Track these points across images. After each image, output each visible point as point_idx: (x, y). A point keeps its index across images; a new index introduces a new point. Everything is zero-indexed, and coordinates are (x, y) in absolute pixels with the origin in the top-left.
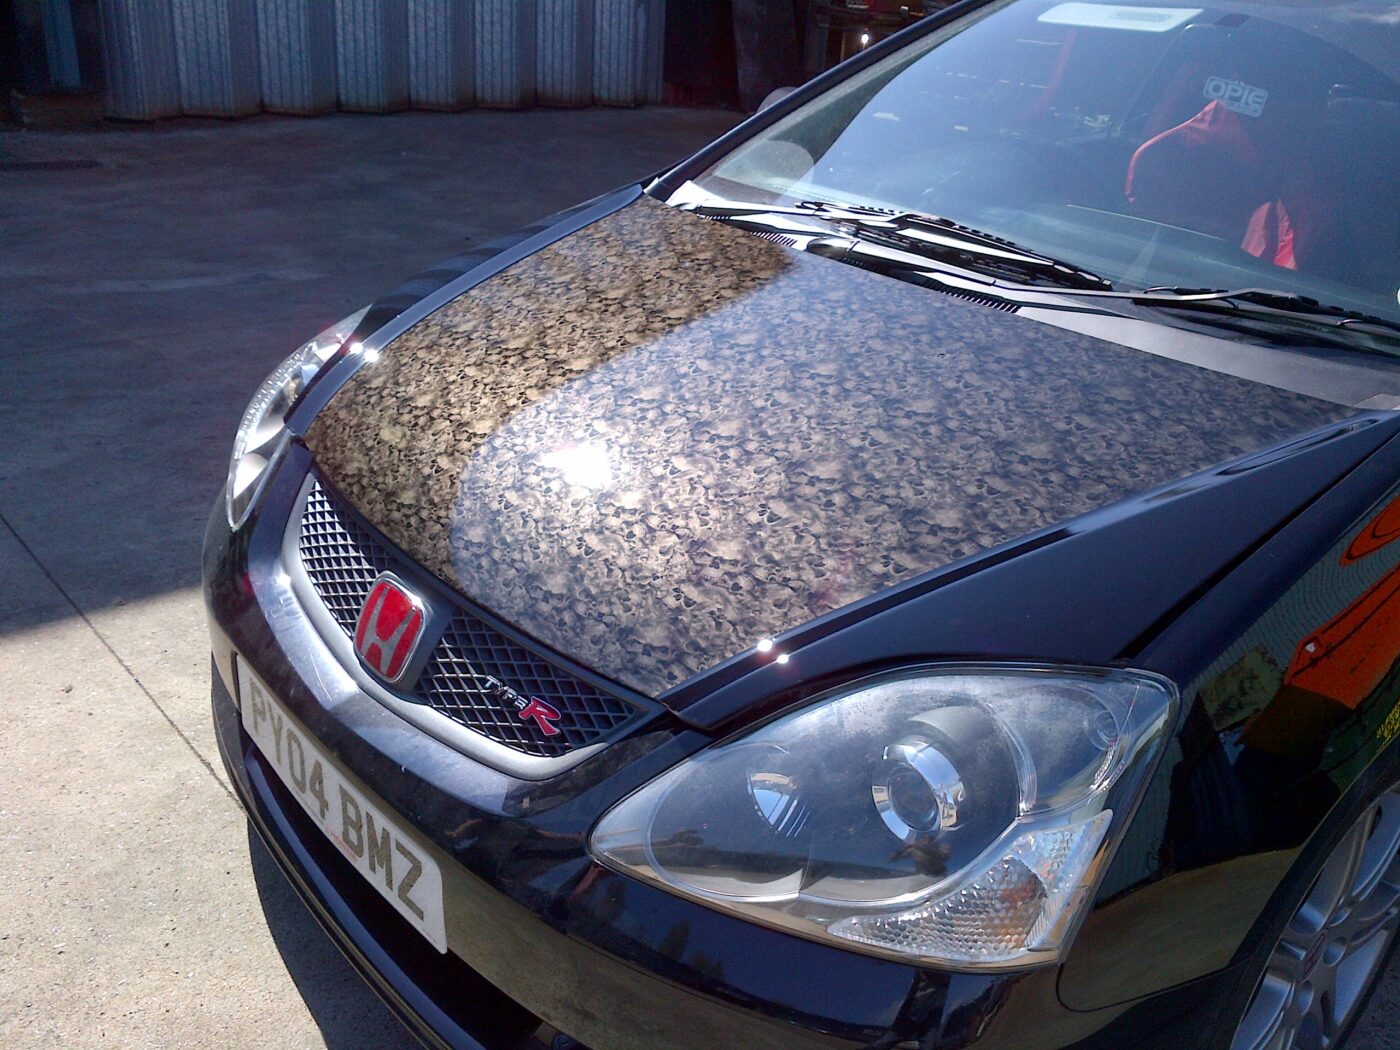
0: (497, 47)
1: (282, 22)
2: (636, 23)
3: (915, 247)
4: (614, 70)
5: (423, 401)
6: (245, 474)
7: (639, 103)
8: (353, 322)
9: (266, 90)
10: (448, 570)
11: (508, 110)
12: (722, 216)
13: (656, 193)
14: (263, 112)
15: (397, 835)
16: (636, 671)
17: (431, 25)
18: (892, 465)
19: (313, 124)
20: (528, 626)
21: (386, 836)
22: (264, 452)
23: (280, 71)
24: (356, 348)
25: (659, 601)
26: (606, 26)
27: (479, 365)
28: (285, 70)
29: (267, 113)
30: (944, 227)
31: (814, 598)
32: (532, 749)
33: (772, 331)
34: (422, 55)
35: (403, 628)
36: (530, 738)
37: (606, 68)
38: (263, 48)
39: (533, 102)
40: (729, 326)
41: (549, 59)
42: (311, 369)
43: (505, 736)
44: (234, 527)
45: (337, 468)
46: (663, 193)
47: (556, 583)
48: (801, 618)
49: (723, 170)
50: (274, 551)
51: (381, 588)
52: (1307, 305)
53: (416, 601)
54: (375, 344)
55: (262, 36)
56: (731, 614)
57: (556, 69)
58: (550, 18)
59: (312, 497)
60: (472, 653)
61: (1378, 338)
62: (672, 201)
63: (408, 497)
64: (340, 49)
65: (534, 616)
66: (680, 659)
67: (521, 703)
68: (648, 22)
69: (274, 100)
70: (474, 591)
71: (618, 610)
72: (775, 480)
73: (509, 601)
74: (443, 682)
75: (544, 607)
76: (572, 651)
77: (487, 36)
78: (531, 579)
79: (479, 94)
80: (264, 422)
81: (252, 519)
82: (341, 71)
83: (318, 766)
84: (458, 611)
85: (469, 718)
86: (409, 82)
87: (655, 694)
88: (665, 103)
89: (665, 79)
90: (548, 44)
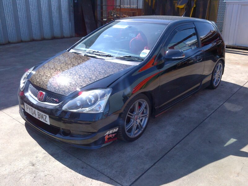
0: (47, 30)
1: (11, 29)
2: (69, 25)
3: (95, 54)
4: (67, 32)
5: (42, 74)
6: (22, 85)
7: (71, 37)
8: (33, 68)
9: (9, 39)
10: (47, 89)
11: (49, 40)
12: (75, 53)
13: (68, 51)
14: (9, 43)
15: (44, 114)
16: (65, 94)
17: (36, 27)
18: (89, 74)
19: (18, 44)
20: (55, 92)
21: (43, 114)
22: (24, 83)
23: (11, 36)
24: (32, 72)
25: (67, 88)
26: (65, 25)
27: (48, 70)
28: (12, 36)
29: (10, 43)
30: (98, 52)
31: (81, 86)
32: (57, 103)
33: (86, 66)
34: (35, 32)
35: (42, 96)
36: (56, 102)
37: (65, 32)
38: (8, 33)
39: (54, 38)
40: (82, 66)
41: (56, 31)
42: (28, 74)
43: (54, 103)
44: (22, 90)
45: (33, 82)
46: (69, 51)
47: (57, 88)
48: (80, 87)
49: (76, 48)
50: (27, 91)
51: (40, 92)
52: (130, 57)
53: (44, 93)
54: (34, 71)
55: (8, 31)
56: (74, 88)
57: (57, 33)
58: (55, 25)
59: (31, 86)
60: (50, 96)
61: (138, 59)
62: (70, 52)
63: (42, 83)
64: (21, 32)
65: (55, 91)
66: (69, 92)
67: (55, 99)
68: (71, 25)
69: (11, 41)
70: (49, 90)
71: (63, 89)
72: (78, 77)
73: (53, 90)
74: (47, 100)
75: (56, 90)
76: (59, 93)
77: (45, 28)
78: (55, 88)
79: (45, 37)
80: (24, 80)
81: (24, 89)
82: (22, 35)
83: (35, 111)
84: (48, 93)
85: (50, 102)
86: (33, 36)
87: (67, 95)
88: (75, 37)
89: (75, 33)
90: (56, 29)
